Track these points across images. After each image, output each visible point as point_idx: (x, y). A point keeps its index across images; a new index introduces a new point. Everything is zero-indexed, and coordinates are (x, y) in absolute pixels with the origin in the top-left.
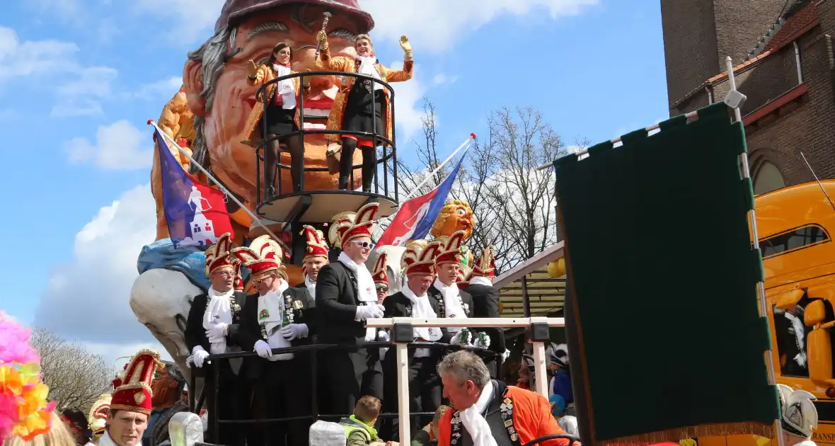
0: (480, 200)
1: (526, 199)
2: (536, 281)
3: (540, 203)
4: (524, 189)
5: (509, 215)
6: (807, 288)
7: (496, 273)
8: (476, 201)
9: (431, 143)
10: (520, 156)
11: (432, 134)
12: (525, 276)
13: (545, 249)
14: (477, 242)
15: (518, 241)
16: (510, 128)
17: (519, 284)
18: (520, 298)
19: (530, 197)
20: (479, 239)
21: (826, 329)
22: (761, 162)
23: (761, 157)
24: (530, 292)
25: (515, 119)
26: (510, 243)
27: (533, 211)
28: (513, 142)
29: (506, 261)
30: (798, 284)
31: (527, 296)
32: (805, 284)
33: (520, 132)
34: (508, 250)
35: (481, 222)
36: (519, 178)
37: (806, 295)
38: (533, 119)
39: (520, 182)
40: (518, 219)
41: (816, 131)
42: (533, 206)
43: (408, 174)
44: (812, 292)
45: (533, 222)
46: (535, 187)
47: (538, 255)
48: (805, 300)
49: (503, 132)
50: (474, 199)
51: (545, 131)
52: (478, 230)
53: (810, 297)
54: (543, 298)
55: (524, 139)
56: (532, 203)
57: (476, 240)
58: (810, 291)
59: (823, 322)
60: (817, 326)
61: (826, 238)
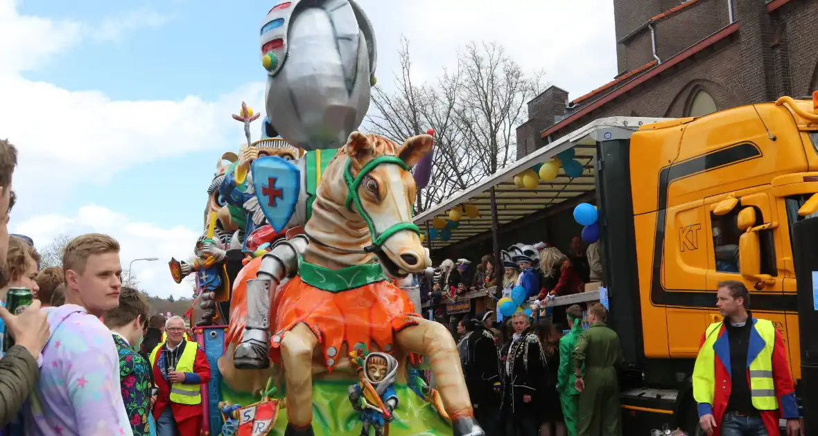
0: (449, 122)
1: (490, 122)
2: (502, 191)
3: (502, 126)
4: (488, 114)
5: (475, 135)
6: (740, 197)
7: (464, 187)
8: (446, 123)
9: (406, 72)
10: (485, 85)
11: (408, 64)
12: (493, 187)
13: (506, 166)
14: (447, 160)
15: (482, 159)
16: (477, 60)
17: (488, 194)
18: (489, 207)
19: (493, 120)
20: (448, 157)
21: (755, 232)
22: (697, 90)
23: (697, 86)
24: (497, 201)
25: (481, 53)
26: (475, 161)
27: (496, 132)
28: (479, 72)
29: (471, 178)
30: (733, 193)
31: (495, 205)
32: (738, 193)
33: (485, 63)
34: (472, 167)
35: (450, 143)
36: (484, 103)
37: (739, 202)
38: (497, 52)
39: (485, 107)
40: (482, 140)
41: (746, 64)
42: (496, 128)
43: (386, 99)
44: (744, 201)
45: (495, 142)
46: (497, 111)
47: (499, 171)
48: (739, 208)
49: (471, 63)
50: (444, 122)
51: (508, 62)
52: (447, 150)
53: (743, 204)
54: (507, 207)
55: (489, 69)
56: (495, 125)
57: (446, 158)
58: (742, 199)
59: (754, 226)
60: (748, 230)
61: (759, 154)
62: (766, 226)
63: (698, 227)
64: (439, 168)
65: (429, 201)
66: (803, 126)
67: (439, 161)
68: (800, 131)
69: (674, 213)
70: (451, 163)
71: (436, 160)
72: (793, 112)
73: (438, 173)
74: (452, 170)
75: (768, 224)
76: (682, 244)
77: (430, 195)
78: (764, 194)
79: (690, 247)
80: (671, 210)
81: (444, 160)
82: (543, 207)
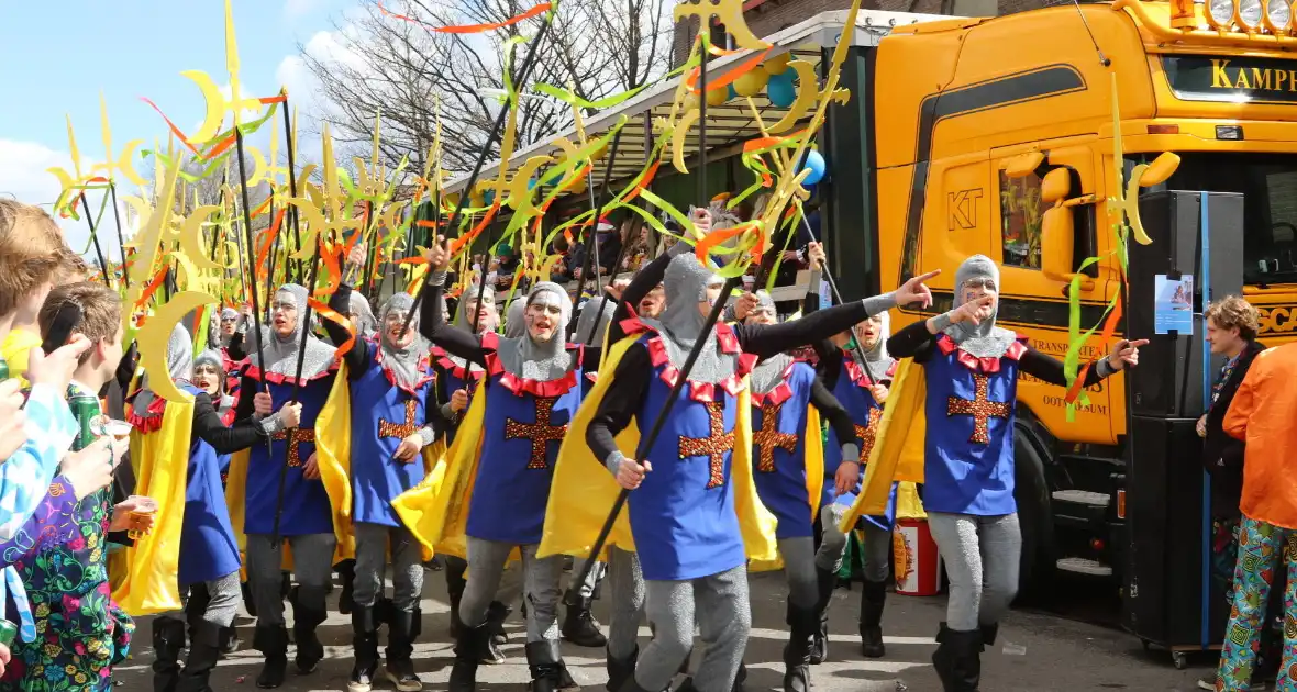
6: (1048, 151)
12: (650, 110)
14: (559, 54)
17: (641, 120)
18: (642, 140)
21: (1069, 207)
27: (638, 12)
30: (1036, 144)
31: (651, 136)
32: (1045, 144)
35: (565, 26)
37: (1046, 160)
42: (638, 4)
44: (1054, 157)
45: (637, 30)
48: (1045, 168)
53: (1051, 162)
58: (1052, 155)
59: (1067, 197)
60: (1058, 203)
61: (1081, 85)
62: (1087, 199)
63: (978, 193)
64: (546, 68)
65: (530, 120)
66: (1152, 46)
67: (546, 55)
68: (1147, 53)
69: (943, 168)
70: (565, 60)
71: (542, 53)
72: (1139, 23)
73: (545, 76)
74: (567, 72)
75: (1089, 197)
76: (951, 217)
77: (531, 109)
78: (1084, 149)
79: (965, 224)
80: (937, 164)
81: (554, 54)
82: (722, 142)
